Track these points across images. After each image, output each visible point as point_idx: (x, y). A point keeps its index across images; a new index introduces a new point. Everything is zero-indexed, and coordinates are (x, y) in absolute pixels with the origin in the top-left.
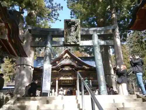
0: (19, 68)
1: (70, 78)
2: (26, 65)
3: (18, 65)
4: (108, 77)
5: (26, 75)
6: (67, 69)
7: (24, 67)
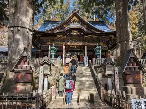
0: (12, 31)
1: (79, 44)
2: (20, 27)
3: (11, 27)
4: (125, 44)
5: (21, 40)
6: (75, 34)
7: (19, 30)
